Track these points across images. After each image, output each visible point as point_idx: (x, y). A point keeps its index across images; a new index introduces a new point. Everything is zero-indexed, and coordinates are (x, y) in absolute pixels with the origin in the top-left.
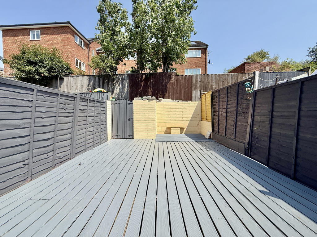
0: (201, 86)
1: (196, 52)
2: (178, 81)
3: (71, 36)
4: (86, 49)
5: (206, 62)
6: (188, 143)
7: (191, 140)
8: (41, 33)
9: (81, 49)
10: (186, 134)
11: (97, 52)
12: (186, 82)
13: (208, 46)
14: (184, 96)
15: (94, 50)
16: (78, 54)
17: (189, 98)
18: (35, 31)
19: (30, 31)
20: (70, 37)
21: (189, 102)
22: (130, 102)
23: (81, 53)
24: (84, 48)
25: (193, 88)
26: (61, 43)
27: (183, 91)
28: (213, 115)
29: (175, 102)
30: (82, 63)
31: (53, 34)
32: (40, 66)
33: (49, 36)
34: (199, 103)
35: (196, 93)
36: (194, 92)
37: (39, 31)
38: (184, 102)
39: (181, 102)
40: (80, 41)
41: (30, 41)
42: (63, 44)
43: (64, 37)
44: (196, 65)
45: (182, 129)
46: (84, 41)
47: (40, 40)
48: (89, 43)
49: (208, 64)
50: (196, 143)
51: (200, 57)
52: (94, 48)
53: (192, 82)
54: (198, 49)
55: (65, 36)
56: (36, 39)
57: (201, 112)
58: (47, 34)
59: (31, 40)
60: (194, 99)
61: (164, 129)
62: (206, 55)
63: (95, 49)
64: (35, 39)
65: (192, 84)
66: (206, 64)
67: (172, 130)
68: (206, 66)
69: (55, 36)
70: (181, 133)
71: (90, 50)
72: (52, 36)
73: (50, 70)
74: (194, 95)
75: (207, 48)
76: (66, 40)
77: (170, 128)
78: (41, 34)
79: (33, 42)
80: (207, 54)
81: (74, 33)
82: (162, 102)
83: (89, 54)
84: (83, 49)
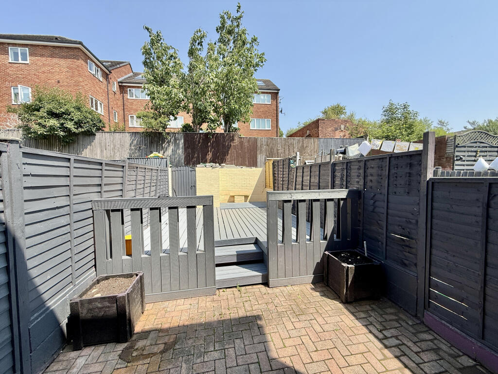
0: (266, 149)
1: (264, 97)
2: (241, 143)
3: (83, 62)
4: (105, 82)
5: (277, 110)
6: (252, 209)
7: (254, 206)
8: (29, 53)
9: (98, 81)
10: (250, 202)
11: (120, 84)
12: (250, 146)
13: (279, 90)
14: (249, 162)
15: (115, 82)
16: (93, 89)
17: (253, 163)
18: (19, 49)
19: (9, 48)
20: (82, 64)
21: (254, 169)
22: (192, 169)
23: (97, 88)
24: (101, 79)
25: (258, 152)
26: (67, 72)
27: (247, 155)
28: (274, 183)
29: (239, 168)
30: (99, 102)
31: (52, 56)
32: (66, 119)
33: (44, 59)
34: (263, 169)
35: (261, 158)
36: (259, 157)
37: (27, 49)
38: (248, 169)
39: (245, 168)
40: (95, 69)
41: (10, 63)
42: (70, 74)
43: (72, 64)
44: (265, 114)
45: (246, 197)
46: (101, 68)
47: (28, 64)
48: (108, 72)
49: (280, 113)
50: (259, 209)
51: (270, 103)
52: (115, 78)
53: (257, 146)
54: (267, 93)
55: (74, 62)
56: (20, 61)
57: (266, 179)
58: (42, 56)
59: (10, 61)
60: (259, 164)
61: (227, 198)
62: (277, 102)
63: (117, 80)
64: (18, 61)
65: (256, 148)
66: (277, 113)
67: (236, 198)
68: (277, 116)
69: (55, 60)
70: (246, 201)
71: (109, 83)
72: (50, 60)
73: (78, 124)
74: (259, 160)
75: (278, 93)
76: (76, 69)
77: (234, 196)
78: (31, 55)
79: (15, 65)
80: (279, 101)
81: (87, 58)
82: (225, 169)
83: (109, 88)
84: (99, 80)
